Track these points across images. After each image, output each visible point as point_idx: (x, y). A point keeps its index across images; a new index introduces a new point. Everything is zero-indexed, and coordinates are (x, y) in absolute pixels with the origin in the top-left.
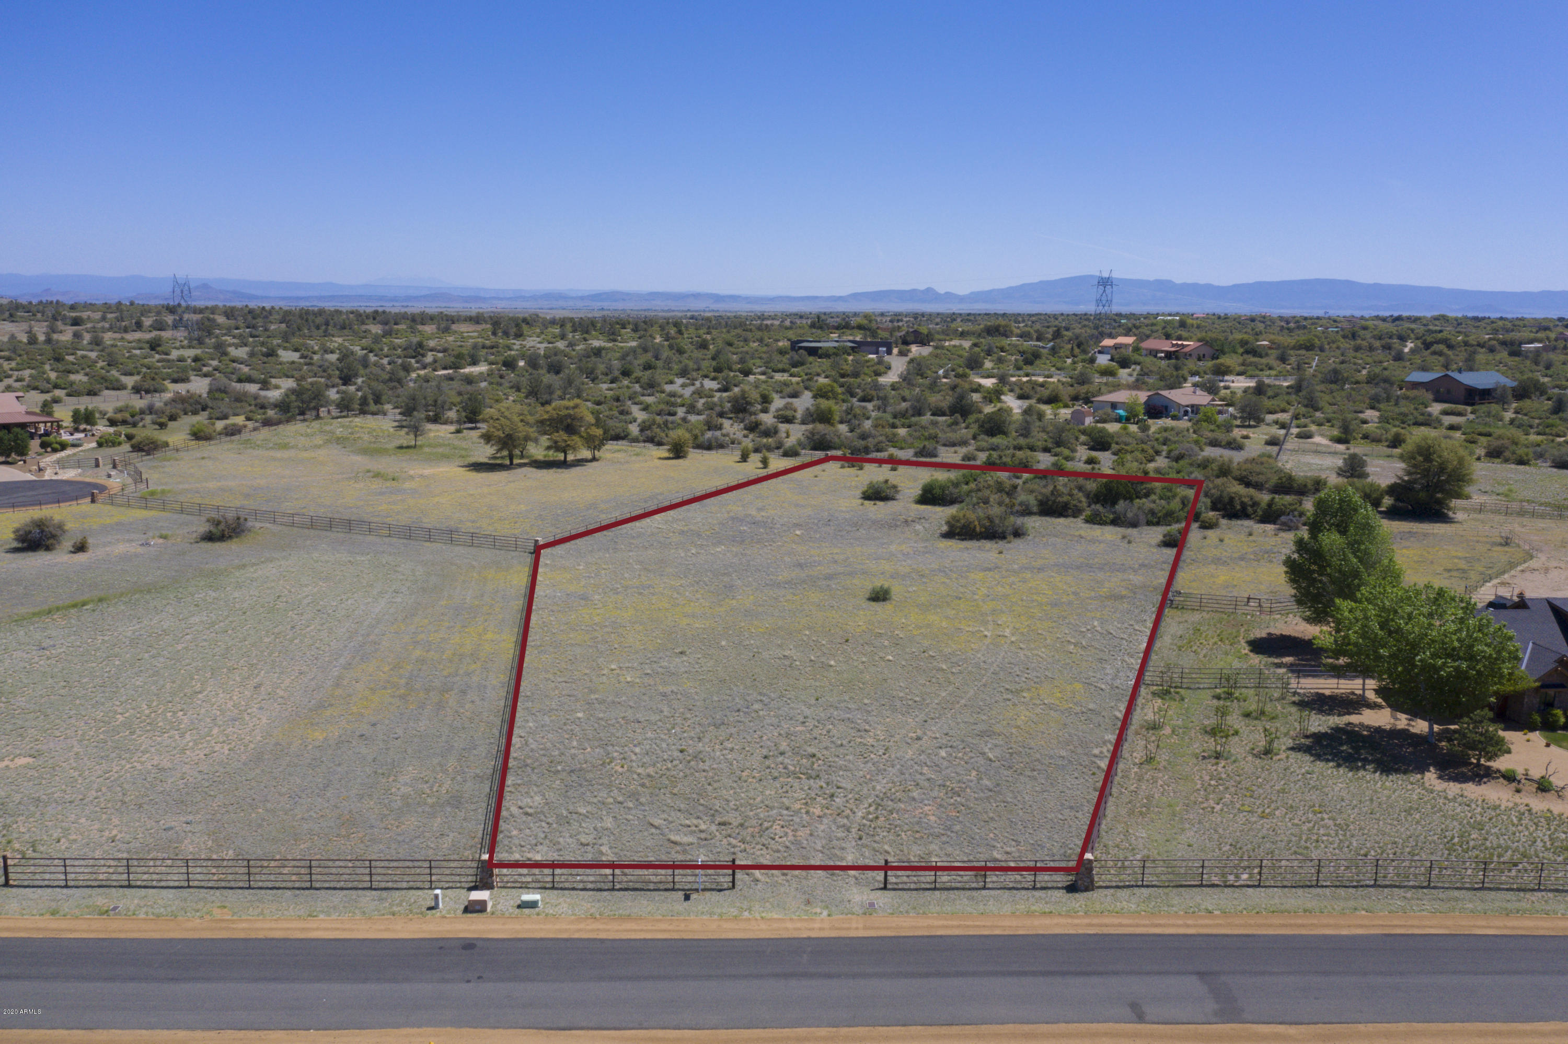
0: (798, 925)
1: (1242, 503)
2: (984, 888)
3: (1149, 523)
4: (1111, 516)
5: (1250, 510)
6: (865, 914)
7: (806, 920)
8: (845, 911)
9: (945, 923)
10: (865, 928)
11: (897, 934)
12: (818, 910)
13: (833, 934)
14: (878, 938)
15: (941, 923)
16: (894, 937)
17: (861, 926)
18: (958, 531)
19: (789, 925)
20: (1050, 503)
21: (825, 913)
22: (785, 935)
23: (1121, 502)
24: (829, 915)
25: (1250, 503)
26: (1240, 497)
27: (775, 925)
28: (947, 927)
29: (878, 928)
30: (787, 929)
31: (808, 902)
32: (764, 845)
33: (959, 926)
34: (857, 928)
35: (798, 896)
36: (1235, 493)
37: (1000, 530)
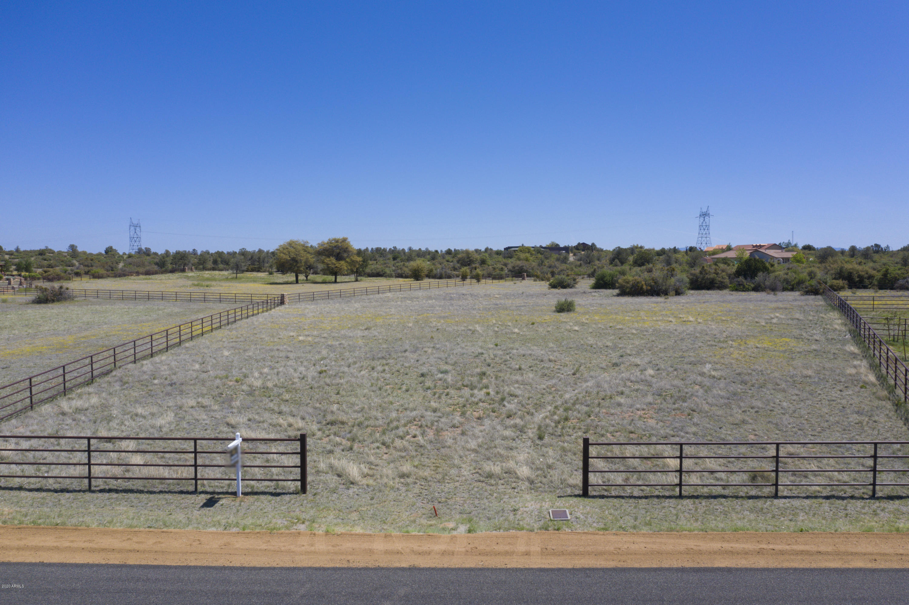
0: (398, 546)
1: (859, 276)
2: (776, 496)
3: (784, 289)
4: (753, 285)
5: (867, 282)
6: (546, 528)
7: (419, 538)
8: (506, 525)
9: (727, 546)
10: (545, 552)
11: (620, 565)
12: (451, 525)
13: (471, 563)
14: (574, 571)
15: (716, 545)
16: (615, 570)
17: (536, 548)
18: (628, 290)
19: (379, 545)
20: (700, 280)
21: (462, 529)
22: (359, 561)
23: (760, 274)
24: (469, 531)
25: (866, 276)
26: (858, 272)
27: (348, 545)
28: (732, 553)
29: (575, 553)
30: (371, 552)
31: (435, 513)
32: (384, 444)
33: (759, 552)
34: (527, 554)
35: (419, 504)
36: (852, 269)
37: (664, 288)
